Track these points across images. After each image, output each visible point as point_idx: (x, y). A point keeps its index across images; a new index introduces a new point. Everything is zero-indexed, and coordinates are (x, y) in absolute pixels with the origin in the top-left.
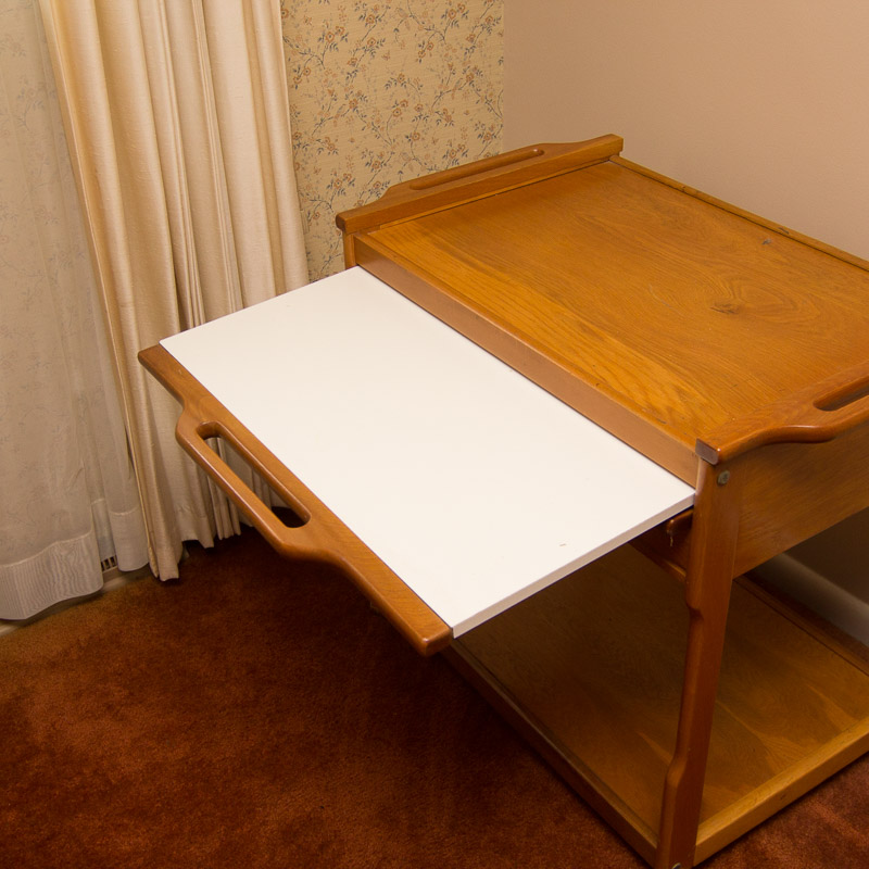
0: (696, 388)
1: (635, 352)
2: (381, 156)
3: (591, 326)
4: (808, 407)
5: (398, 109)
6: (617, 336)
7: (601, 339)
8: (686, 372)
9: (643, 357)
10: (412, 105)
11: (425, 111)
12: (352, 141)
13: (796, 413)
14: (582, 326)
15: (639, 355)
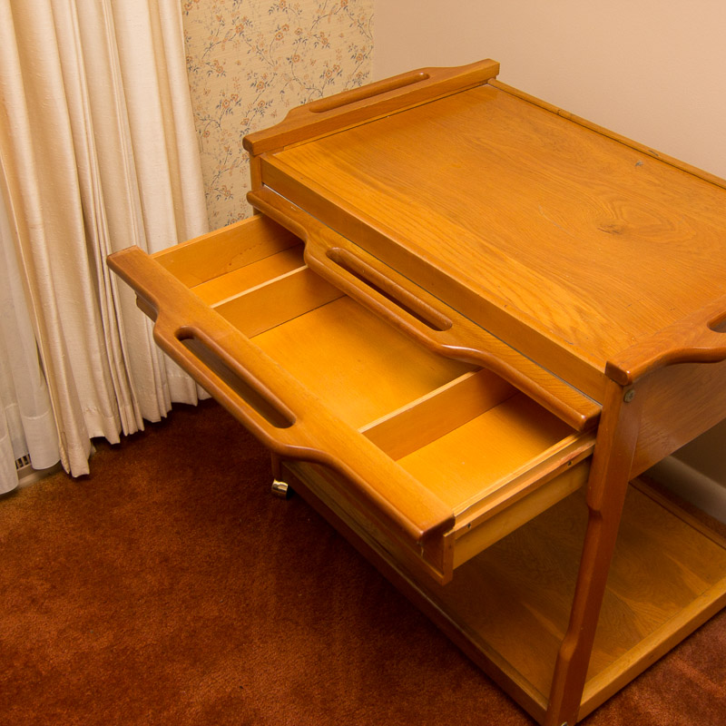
0: (595, 309)
1: (534, 272)
2: (265, 77)
3: (491, 247)
4: (704, 328)
5: (280, 33)
6: (516, 257)
7: (502, 259)
8: (584, 293)
9: (542, 277)
10: (292, 29)
11: (304, 34)
12: (239, 64)
13: (693, 334)
14: (483, 246)
15: (537, 275)
